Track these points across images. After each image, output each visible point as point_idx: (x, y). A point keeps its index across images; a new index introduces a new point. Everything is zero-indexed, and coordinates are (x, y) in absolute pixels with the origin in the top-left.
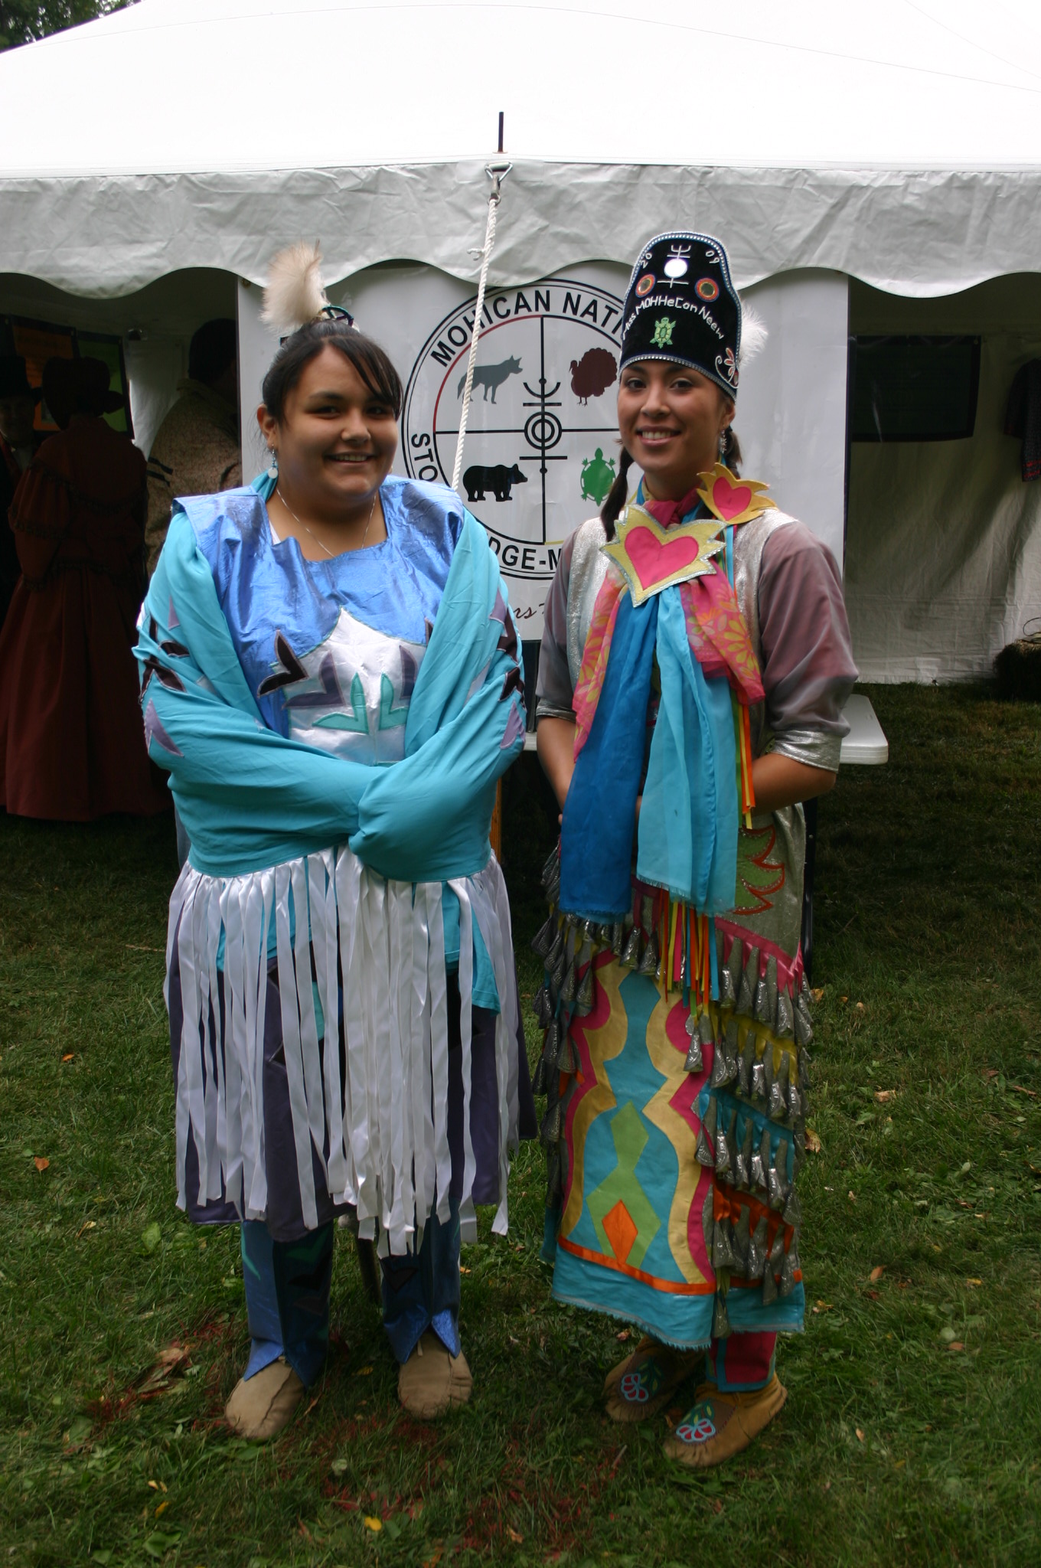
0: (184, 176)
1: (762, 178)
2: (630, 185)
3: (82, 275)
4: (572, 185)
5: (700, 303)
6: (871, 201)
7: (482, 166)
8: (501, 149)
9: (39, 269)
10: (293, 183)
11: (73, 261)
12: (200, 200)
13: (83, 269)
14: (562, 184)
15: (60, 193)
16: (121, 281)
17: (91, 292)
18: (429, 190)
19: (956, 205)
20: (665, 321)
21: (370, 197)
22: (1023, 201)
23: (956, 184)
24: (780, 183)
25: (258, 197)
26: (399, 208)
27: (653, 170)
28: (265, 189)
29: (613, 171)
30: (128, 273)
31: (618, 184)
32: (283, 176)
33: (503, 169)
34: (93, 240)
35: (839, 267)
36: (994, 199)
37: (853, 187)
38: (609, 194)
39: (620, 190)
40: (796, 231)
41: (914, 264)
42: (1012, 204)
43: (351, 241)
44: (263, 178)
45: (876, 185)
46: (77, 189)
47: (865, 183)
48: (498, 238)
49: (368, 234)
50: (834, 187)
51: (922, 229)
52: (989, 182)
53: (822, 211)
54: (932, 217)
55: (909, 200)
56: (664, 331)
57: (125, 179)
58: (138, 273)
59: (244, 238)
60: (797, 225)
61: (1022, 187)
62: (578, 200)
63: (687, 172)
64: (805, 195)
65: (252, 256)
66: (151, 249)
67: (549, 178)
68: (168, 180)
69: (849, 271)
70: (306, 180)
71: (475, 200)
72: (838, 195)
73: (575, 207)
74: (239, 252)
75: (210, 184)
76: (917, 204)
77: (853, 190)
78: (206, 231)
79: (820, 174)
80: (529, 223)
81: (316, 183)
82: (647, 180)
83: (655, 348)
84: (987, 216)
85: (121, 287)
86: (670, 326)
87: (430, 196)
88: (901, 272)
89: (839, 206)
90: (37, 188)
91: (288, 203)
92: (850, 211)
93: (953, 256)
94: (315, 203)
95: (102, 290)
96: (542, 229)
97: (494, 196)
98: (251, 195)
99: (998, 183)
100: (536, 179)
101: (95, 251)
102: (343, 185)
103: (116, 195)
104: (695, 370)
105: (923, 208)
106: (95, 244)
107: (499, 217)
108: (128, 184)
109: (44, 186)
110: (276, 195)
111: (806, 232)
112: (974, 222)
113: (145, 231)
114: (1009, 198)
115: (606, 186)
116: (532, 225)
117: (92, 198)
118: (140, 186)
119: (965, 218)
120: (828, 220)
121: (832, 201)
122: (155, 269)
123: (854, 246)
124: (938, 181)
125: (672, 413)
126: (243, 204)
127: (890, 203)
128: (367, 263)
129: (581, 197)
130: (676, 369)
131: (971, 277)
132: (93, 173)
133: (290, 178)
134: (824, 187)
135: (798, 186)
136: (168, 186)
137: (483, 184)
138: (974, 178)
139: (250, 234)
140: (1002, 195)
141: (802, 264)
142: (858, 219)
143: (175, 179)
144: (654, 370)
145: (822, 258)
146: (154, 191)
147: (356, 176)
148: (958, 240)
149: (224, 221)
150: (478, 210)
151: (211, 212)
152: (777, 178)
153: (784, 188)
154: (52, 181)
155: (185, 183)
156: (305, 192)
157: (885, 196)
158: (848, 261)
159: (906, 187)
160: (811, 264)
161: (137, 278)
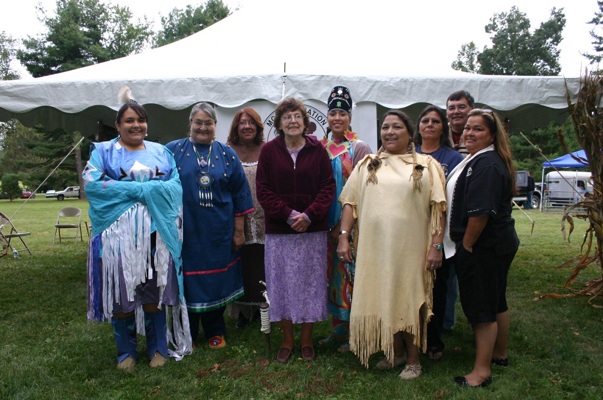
0: (200, 78)
1: (353, 79)
2: (319, 80)
3: (172, 104)
4: (305, 80)
5: (346, 99)
6: (381, 85)
7: (280, 76)
8: (285, 71)
9: (160, 102)
10: (230, 80)
11: (170, 100)
12: (204, 84)
13: (172, 102)
14: (301, 80)
15: (166, 83)
16: (182, 105)
17: (174, 108)
18: (266, 81)
19: (403, 86)
20: (339, 102)
21: (250, 83)
22: (420, 85)
23: (403, 81)
24: (358, 80)
25: (220, 83)
26: (258, 86)
27: (325, 77)
28: (222, 82)
29: (314, 77)
30: (185, 103)
31: (316, 80)
32: (227, 78)
33: (286, 76)
34: (174, 94)
35: (374, 101)
36: (412, 84)
37: (376, 81)
38: (314, 82)
39: (316, 82)
40: (362, 92)
41: (393, 100)
42: (417, 86)
43: (245, 94)
44: (222, 79)
45: (382, 81)
46: (171, 82)
47: (379, 80)
48: (285, 93)
49: (249, 93)
50: (372, 81)
51: (395, 92)
52: (411, 80)
53: (369, 87)
54: (397, 89)
55: (391, 84)
56: (339, 104)
57: (184, 79)
58: (187, 103)
59: (216, 94)
60: (363, 90)
61: (419, 82)
62: (305, 84)
63: (334, 77)
64: (364, 83)
65: (218, 98)
66: (191, 97)
67: (298, 78)
68: (196, 79)
69: (376, 102)
70: (233, 79)
71: (279, 84)
72: (373, 83)
73: (305, 86)
74: (215, 98)
75: (207, 80)
76: (393, 85)
77: (377, 82)
78: (206, 92)
79: (368, 78)
80: (293, 90)
81: (236, 80)
82: (323, 79)
83: (337, 107)
84: (411, 88)
85: (182, 107)
86: (340, 103)
87: (266, 83)
88: (390, 102)
89: (373, 86)
90: (160, 82)
91: (229, 85)
92: (376, 87)
93: (403, 98)
94: (236, 85)
95: (177, 107)
96: (296, 91)
97: (284, 82)
98: (218, 83)
99: (413, 80)
100: (295, 79)
101: (175, 97)
102: (243, 80)
103: (182, 83)
104: (345, 112)
105: (395, 86)
106: (175, 96)
107: (285, 88)
108: (186, 80)
109: (162, 81)
110: (225, 83)
111: (365, 92)
112: (408, 90)
113: (189, 92)
114: (416, 84)
115: (313, 81)
116: (294, 90)
117: (175, 84)
118: (188, 81)
119: (405, 89)
120: (370, 90)
121: (371, 85)
122: (192, 102)
123: (377, 96)
124: (398, 80)
125: (341, 120)
126: (216, 85)
127: (386, 85)
128: (250, 100)
129: (306, 83)
130: (341, 111)
131: (408, 104)
132: (176, 78)
133: (229, 79)
134: (369, 81)
135: (362, 81)
136: (196, 81)
137: (281, 80)
138: (407, 79)
139: (218, 93)
140: (414, 83)
141: (364, 100)
142: (378, 89)
143: (198, 79)
144: (337, 112)
145: (369, 99)
146: (192, 82)
147: (246, 78)
148: (404, 94)
149: (211, 90)
150: (280, 87)
151: (208, 88)
152: (357, 79)
153: (359, 81)
154: (165, 80)
155: (201, 80)
156: (233, 82)
157: (385, 83)
158: (376, 99)
159: (390, 81)
160: (366, 100)
161: (187, 104)
